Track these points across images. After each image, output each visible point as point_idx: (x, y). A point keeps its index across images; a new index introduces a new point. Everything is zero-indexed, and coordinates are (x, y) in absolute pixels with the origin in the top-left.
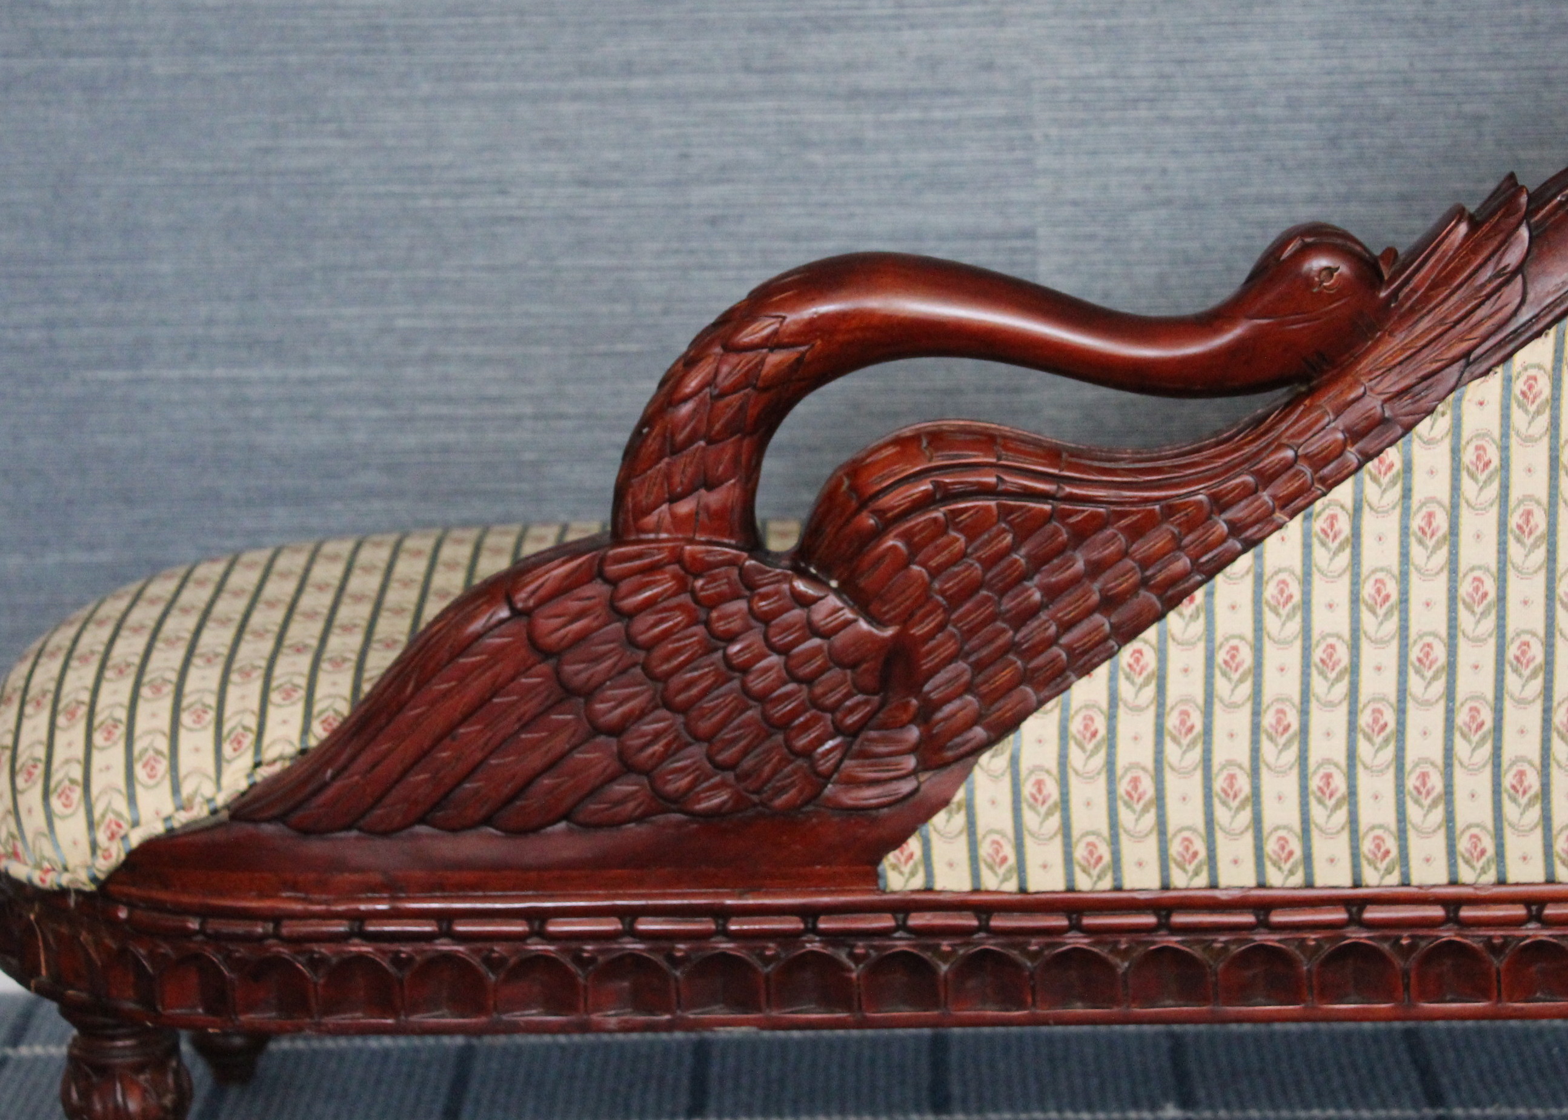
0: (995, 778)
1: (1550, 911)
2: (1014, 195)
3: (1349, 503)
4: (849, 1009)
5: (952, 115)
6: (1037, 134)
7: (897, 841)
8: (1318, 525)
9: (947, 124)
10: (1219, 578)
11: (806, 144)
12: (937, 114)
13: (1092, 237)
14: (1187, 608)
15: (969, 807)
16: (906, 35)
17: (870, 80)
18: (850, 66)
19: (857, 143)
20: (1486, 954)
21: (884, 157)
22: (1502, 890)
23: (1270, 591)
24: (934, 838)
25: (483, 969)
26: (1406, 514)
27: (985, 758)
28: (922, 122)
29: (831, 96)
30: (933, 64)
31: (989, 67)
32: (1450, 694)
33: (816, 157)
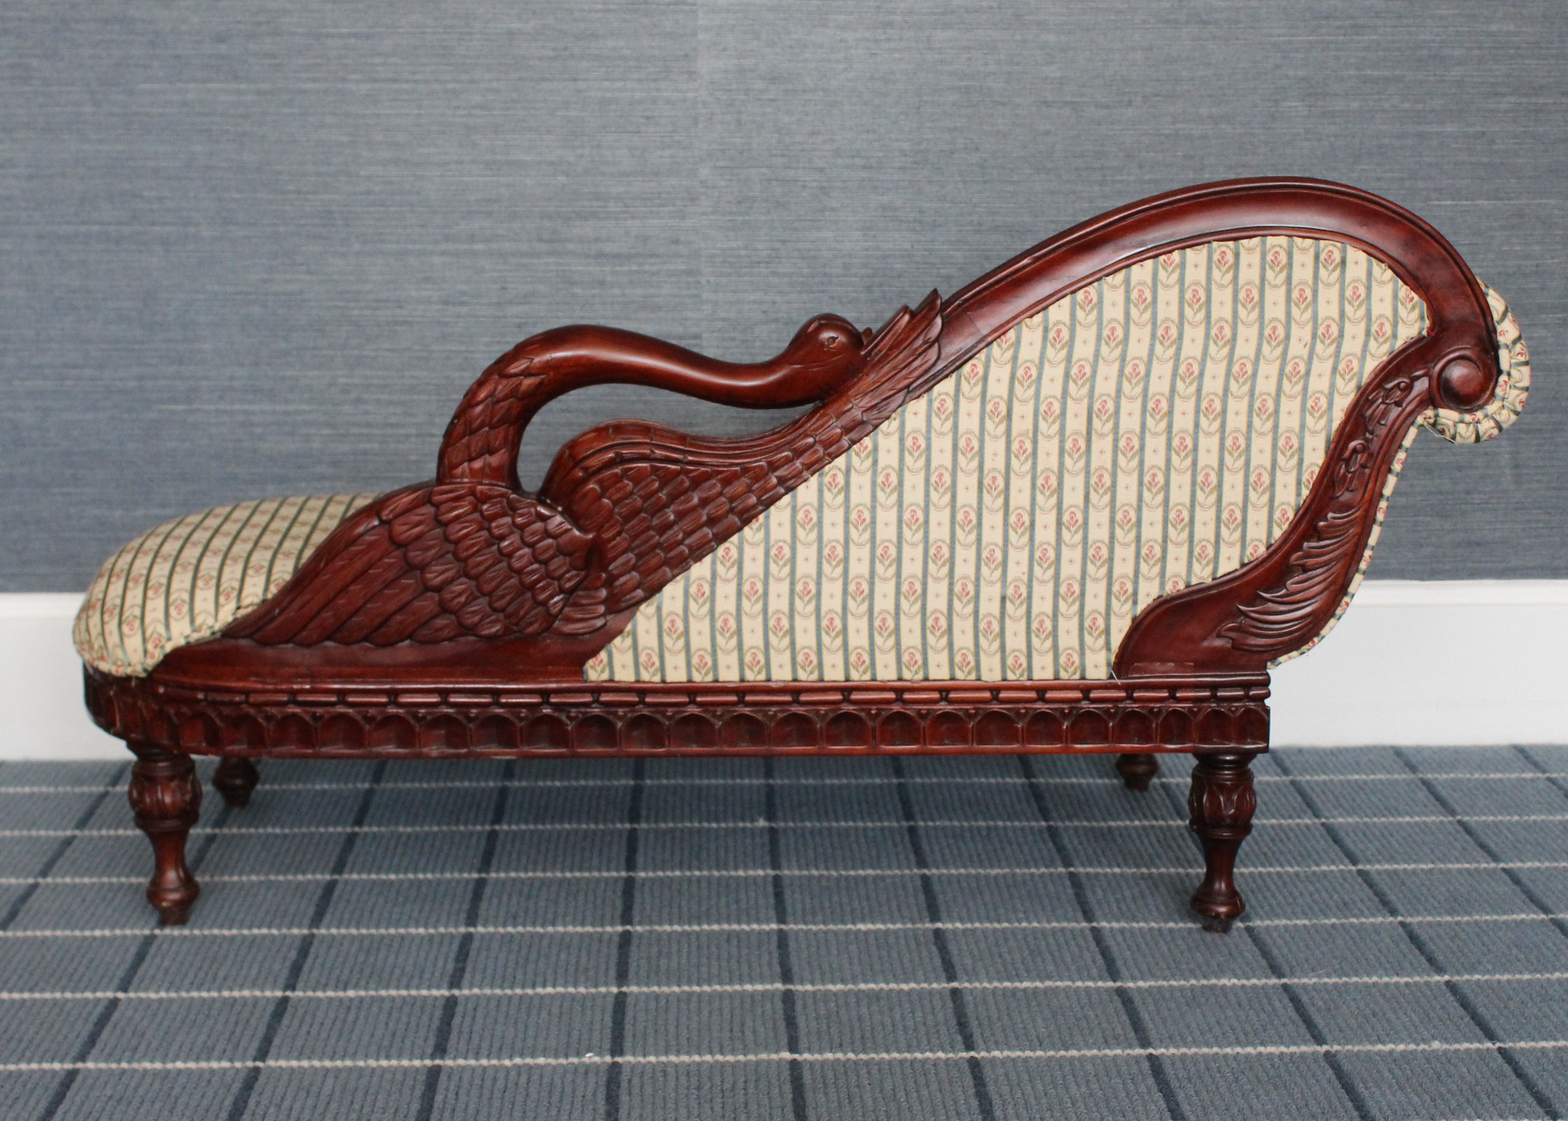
0: (648, 618)
1: (953, 695)
2: (690, 315)
3: (843, 468)
4: (567, 746)
5: (654, 268)
6: (703, 280)
7: (594, 653)
8: (827, 479)
9: (653, 274)
10: (772, 508)
11: (572, 283)
12: (647, 268)
13: (733, 339)
14: (755, 524)
15: (634, 635)
16: (630, 223)
17: (609, 248)
18: (597, 240)
19: (602, 283)
20: (917, 719)
21: (617, 291)
22: (926, 684)
23: (800, 516)
24: (614, 651)
25: (362, 722)
26: (875, 474)
27: (643, 607)
28: (637, 272)
29: (587, 256)
30: (645, 239)
31: (676, 242)
32: (898, 574)
33: (578, 290)
